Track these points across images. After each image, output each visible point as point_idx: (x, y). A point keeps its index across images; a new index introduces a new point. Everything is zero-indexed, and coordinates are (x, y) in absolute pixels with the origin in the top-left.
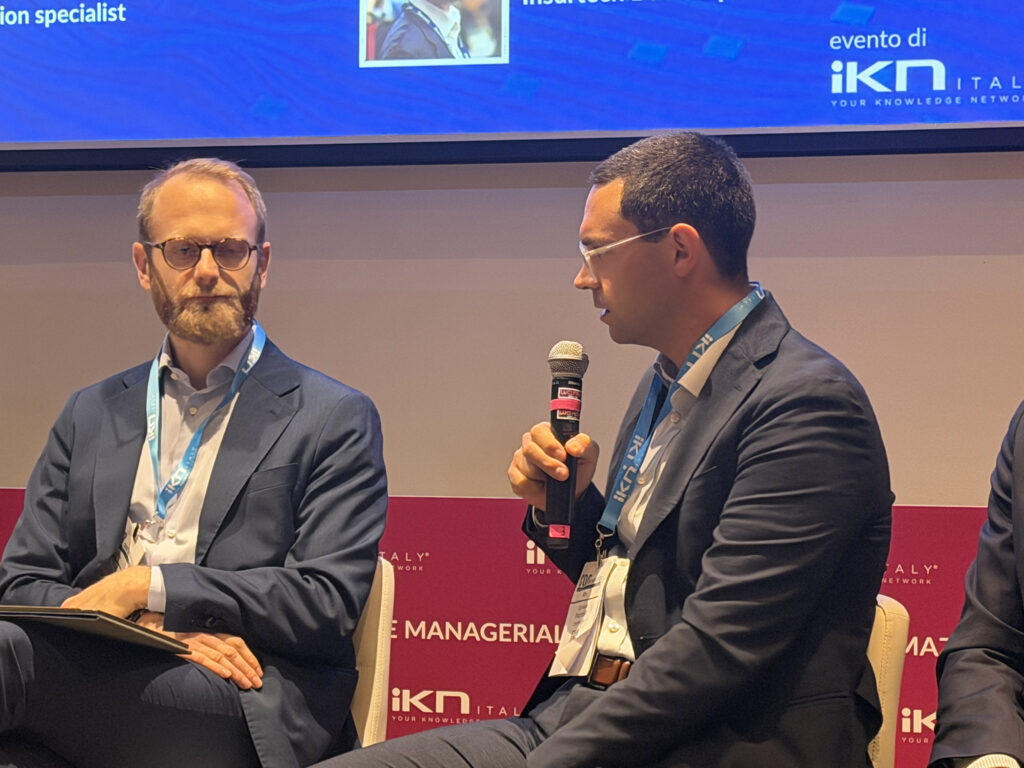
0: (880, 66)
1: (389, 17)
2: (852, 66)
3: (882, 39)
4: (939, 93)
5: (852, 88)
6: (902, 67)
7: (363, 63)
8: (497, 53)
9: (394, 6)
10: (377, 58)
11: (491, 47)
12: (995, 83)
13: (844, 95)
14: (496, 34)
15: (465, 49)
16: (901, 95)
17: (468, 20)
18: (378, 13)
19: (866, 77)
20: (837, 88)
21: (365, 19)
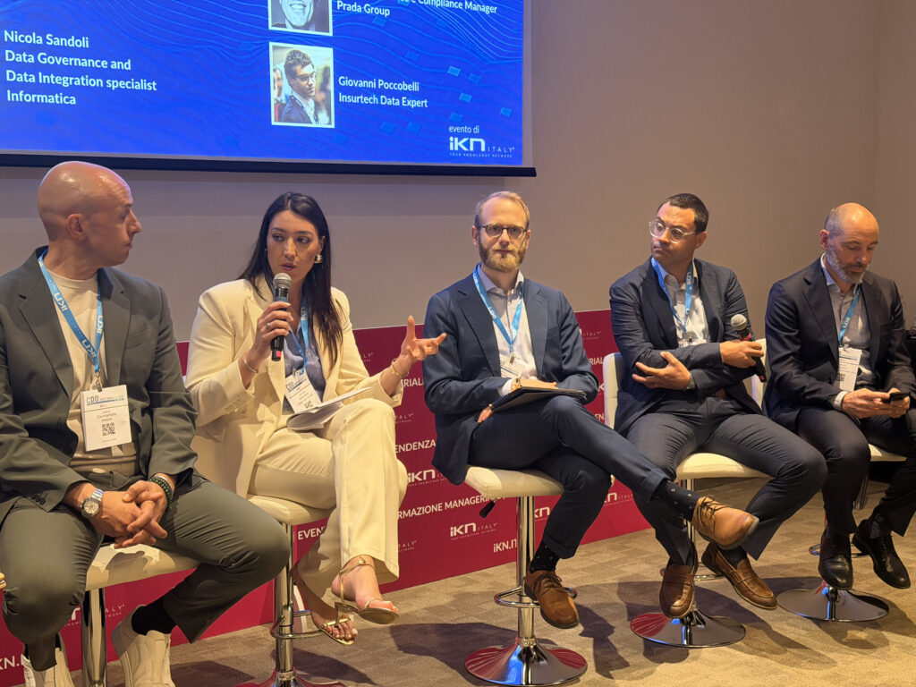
0: (465, 140)
1: (284, 102)
2: (456, 139)
3: (466, 129)
4: (483, 153)
5: (456, 149)
6: (472, 140)
7: (273, 123)
8: (330, 123)
9: (286, 96)
10: (280, 121)
11: (327, 120)
12: (499, 150)
13: (454, 151)
14: (329, 114)
15: (317, 120)
16: (472, 152)
17: (317, 105)
18: (279, 99)
19: (461, 144)
20: (451, 148)
21: (273, 101)
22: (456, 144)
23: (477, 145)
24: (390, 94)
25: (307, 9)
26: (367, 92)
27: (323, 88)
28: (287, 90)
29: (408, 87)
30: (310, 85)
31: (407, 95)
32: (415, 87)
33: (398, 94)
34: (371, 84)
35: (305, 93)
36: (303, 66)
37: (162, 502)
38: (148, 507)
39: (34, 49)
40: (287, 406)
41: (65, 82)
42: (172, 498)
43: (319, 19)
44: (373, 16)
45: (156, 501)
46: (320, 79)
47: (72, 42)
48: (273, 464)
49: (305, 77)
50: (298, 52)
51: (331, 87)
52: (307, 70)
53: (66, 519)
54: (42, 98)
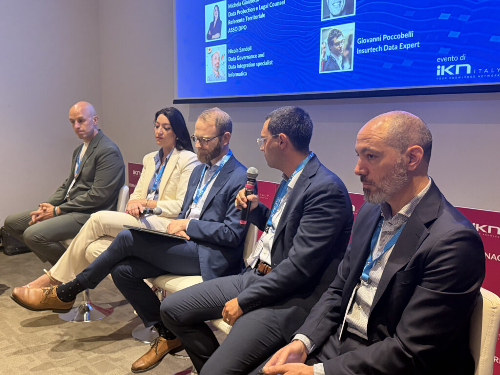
0: (451, 66)
1: (326, 60)
2: (443, 67)
3: (452, 58)
4: (468, 75)
5: (443, 74)
6: (458, 67)
8: (350, 68)
9: (327, 57)
10: (323, 71)
11: (349, 66)
12: (486, 71)
13: (441, 76)
14: (350, 63)
15: (343, 67)
16: (458, 76)
17: (344, 59)
18: (324, 59)
20: (438, 74)
21: (321, 61)
24: (390, 43)
25: (342, 4)
26: (375, 45)
27: (348, 48)
28: (328, 53)
29: (406, 36)
30: (341, 48)
32: (411, 34)
33: (396, 42)
34: (379, 39)
35: (337, 53)
36: (337, 37)
39: (235, 55)
41: (244, 66)
43: (348, 8)
46: (346, 43)
47: (247, 49)
49: (338, 44)
50: (335, 30)
51: (353, 46)
52: (340, 39)
54: (237, 74)
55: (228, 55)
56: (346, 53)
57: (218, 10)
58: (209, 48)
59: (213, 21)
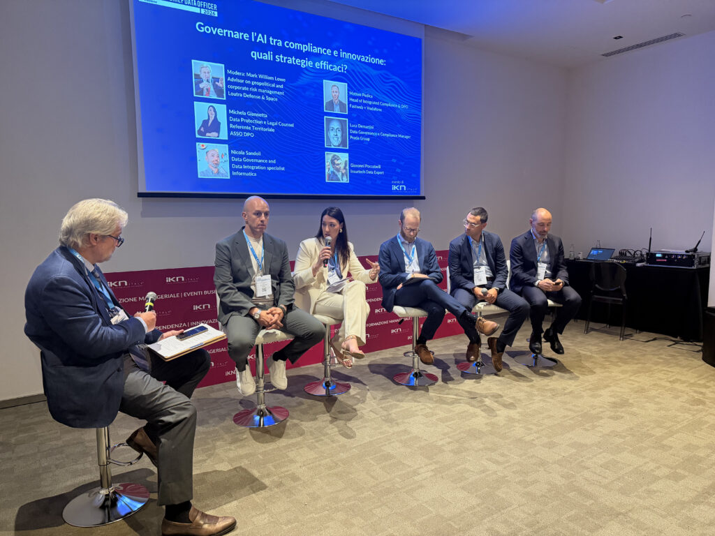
0: (398, 186)
2: (395, 186)
3: (398, 182)
4: (405, 191)
6: (401, 186)
8: (347, 181)
9: (331, 171)
10: (329, 180)
12: (411, 189)
13: (394, 190)
14: (347, 178)
15: (342, 180)
16: (401, 191)
17: (343, 174)
18: (329, 172)
19: (396, 188)
21: (326, 174)
22: (394, 188)
23: (403, 188)
24: (370, 169)
25: (339, 139)
26: (361, 169)
27: (345, 168)
28: (332, 169)
29: (377, 167)
30: (340, 167)
31: (376, 170)
32: (379, 167)
33: (373, 170)
34: (362, 166)
35: (338, 170)
36: (338, 160)
37: (282, 315)
38: (276, 316)
39: (241, 156)
40: (328, 283)
41: (253, 168)
42: (285, 313)
43: (343, 143)
44: (363, 141)
45: (279, 314)
46: (344, 165)
47: (255, 154)
48: (323, 303)
49: (338, 164)
50: (335, 155)
51: (348, 167)
52: (339, 162)
53: (249, 319)
54: (244, 174)
55: (231, 155)
56: (344, 171)
57: (215, 111)
58: (202, 144)
59: (207, 118)
